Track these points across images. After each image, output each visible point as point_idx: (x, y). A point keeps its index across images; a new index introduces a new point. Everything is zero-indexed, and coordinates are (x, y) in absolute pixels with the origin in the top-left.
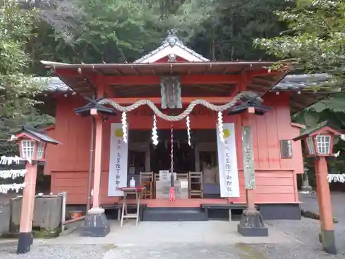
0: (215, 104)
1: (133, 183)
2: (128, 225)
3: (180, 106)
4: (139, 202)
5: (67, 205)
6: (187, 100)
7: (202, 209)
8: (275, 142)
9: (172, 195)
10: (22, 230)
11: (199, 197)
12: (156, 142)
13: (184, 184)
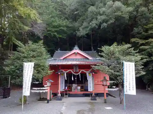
0: (86, 71)
1: (66, 88)
2: (66, 98)
3: (78, 71)
4: (68, 92)
5: (52, 93)
6: (80, 70)
7: (83, 94)
8: (102, 77)
9: (76, 91)
10: (48, 99)
11: (83, 91)
12: (73, 80)
13: (79, 88)
